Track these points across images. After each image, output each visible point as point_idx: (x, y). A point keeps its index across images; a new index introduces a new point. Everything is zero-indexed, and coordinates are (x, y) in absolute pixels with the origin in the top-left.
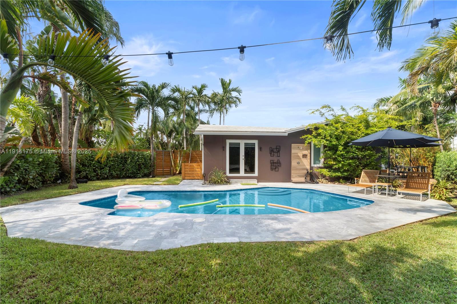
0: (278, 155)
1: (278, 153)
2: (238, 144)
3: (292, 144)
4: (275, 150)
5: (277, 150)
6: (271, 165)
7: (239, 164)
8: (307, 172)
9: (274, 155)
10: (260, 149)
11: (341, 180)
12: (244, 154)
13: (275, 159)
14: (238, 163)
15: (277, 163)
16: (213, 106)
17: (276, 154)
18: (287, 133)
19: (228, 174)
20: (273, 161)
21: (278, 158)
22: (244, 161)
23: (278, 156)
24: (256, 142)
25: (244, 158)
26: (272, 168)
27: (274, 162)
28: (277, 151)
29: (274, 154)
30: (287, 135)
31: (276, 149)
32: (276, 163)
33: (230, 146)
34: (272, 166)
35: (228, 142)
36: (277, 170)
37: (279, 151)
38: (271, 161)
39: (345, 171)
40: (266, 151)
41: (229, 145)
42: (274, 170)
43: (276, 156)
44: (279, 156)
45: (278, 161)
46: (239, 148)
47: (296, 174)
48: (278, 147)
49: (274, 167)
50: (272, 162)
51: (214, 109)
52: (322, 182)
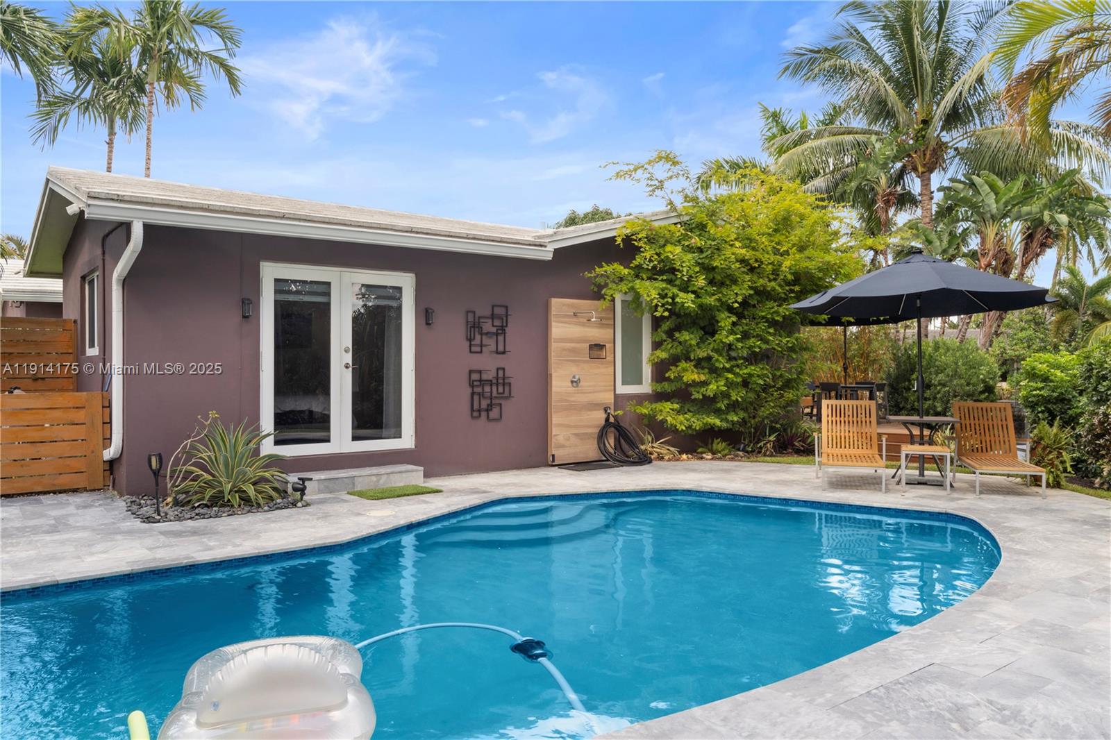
0: (501, 348)
1: (501, 338)
2: (322, 289)
3: (555, 302)
4: (488, 326)
5: (497, 323)
6: (473, 394)
7: (326, 391)
8: (604, 416)
9: (481, 346)
10: (426, 317)
11: (719, 445)
12: (349, 343)
13: (488, 364)
14: (322, 386)
15: (497, 384)
16: (64, 80)
17: (490, 343)
18: (551, 248)
19: (268, 447)
20: (480, 372)
21: (500, 361)
22: (348, 375)
23: (497, 352)
24: (405, 281)
25: (349, 358)
26: (476, 406)
27: (485, 377)
28: (494, 330)
29: (486, 340)
30: (549, 257)
31: (493, 317)
32: (490, 383)
33: (282, 297)
34: (476, 398)
35: (271, 272)
36: (494, 413)
37: (502, 330)
38: (471, 372)
39: (734, 406)
40: (452, 327)
41: (276, 292)
42: (484, 414)
43: (491, 352)
44: (504, 353)
45: (501, 373)
46: (325, 309)
47: (569, 426)
48: (498, 311)
49: (484, 403)
50: (475, 376)
51: (68, 100)
52: (660, 458)
